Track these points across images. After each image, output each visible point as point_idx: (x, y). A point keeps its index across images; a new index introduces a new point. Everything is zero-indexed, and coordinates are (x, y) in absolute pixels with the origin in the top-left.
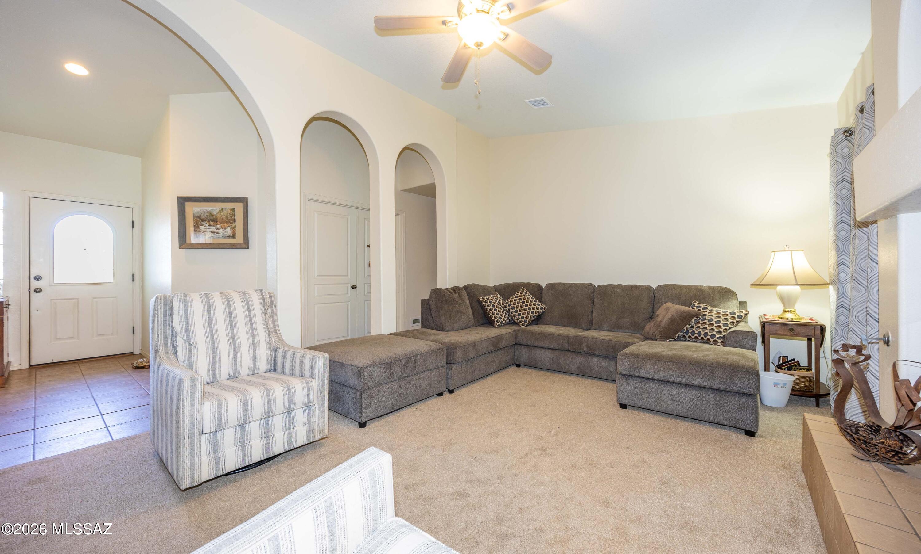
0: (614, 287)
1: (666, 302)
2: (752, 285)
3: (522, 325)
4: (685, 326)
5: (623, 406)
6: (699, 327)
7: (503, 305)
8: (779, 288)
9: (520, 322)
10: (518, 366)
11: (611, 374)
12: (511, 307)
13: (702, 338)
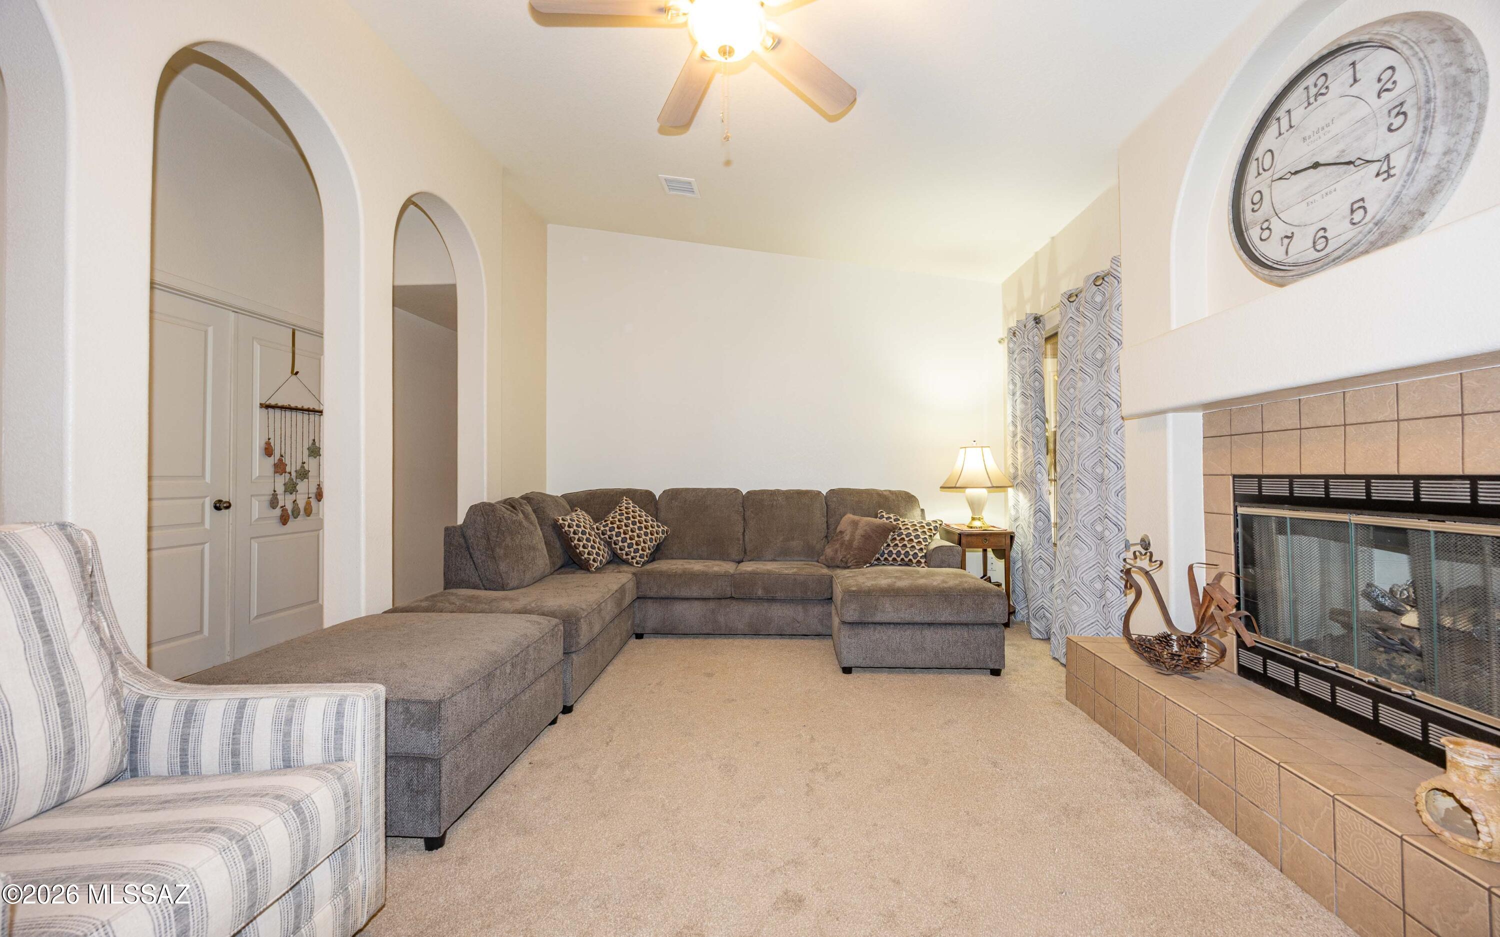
0: (773, 494)
1: (845, 514)
2: (941, 488)
3: (637, 563)
4: (882, 545)
5: (847, 670)
6: (896, 545)
7: (598, 529)
8: (968, 491)
9: (633, 558)
10: (639, 636)
11: (798, 625)
12: (614, 533)
13: (902, 559)
